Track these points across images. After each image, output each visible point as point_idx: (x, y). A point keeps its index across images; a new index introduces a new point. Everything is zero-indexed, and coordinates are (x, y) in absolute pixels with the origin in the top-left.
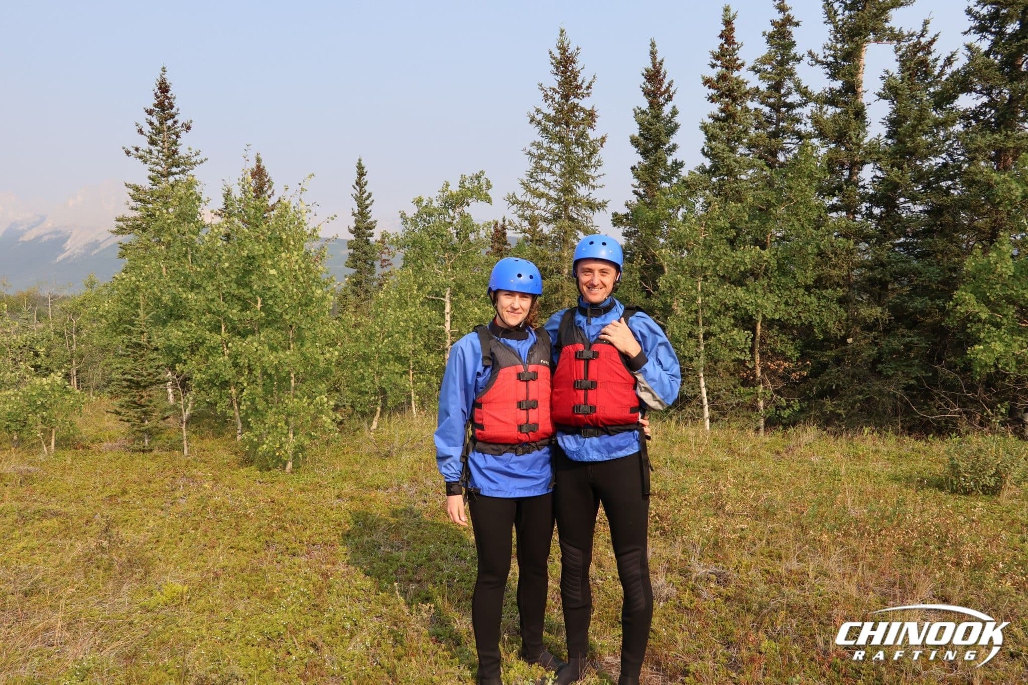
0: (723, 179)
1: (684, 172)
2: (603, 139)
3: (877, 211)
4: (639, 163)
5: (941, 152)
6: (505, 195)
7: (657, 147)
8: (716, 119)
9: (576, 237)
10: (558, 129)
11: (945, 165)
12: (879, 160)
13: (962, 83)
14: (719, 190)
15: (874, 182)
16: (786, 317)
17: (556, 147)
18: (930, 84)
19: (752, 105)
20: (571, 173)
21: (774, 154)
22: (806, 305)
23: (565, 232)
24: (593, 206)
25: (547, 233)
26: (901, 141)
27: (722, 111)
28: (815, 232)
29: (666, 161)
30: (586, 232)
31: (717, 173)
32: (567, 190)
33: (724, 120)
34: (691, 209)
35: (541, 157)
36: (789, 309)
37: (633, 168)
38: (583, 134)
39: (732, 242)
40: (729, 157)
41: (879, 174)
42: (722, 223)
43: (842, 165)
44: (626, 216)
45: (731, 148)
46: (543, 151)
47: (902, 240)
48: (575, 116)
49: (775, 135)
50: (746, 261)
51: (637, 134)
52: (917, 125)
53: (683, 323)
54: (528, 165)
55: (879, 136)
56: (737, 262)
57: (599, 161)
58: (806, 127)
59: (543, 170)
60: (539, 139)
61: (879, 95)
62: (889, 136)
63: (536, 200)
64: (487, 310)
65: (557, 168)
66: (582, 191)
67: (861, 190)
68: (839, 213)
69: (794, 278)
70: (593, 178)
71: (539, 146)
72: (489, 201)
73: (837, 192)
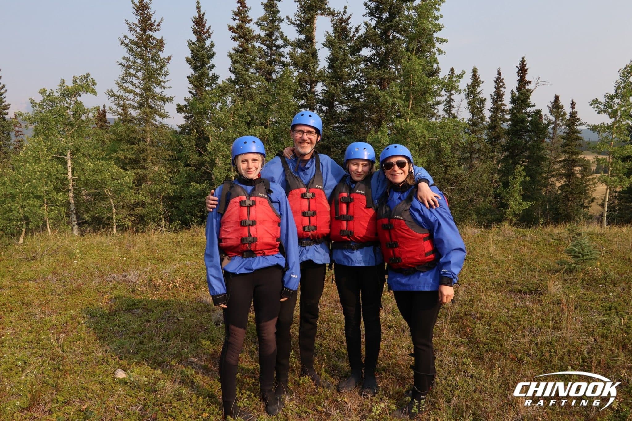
0: (242, 87)
1: (219, 81)
2: (169, 58)
3: (324, 108)
4: (192, 74)
5: (355, 78)
6: (106, 91)
7: (203, 65)
8: (237, 51)
9: (154, 118)
10: (139, 50)
11: (357, 85)
12: (325, 81)
13: (363, 42)
14: (240, 93)
15: (323, 92)
17: (139, 61)
18: (348, 41)
19: (257, 44)
20: (150, 78)
21: (270, 74)
23: (147, 116)
24: (165, 100)
25: (135, 116)
26: (335, 71)
27: (240, 46)
29: (208, 74)
30: (161, 116)
31: (239, 83)
32: (147, 89)
33: (242, 52)
34: (224, 104)
35: (129, 67)
37: (188, 77)
38: (156, 54)
39: (248, 124)
40: (245, 74)
41: (325, 88)
42: (243, 112)
43: (306, 82)
44: (185, 106)
45: (246, 69)
46: (130, 63)
47: (337, 124)
48: (151, 43)
49: (270, 63)
51: (190, 57)
52: (342, 63)
53: (222, 171)
54: (121, 72)
55: (325, 67)
57: (167, 72)
58: (287, 59)
59: (131, 75)
60: (127, 55)
61: (324, 44)
62: (329, 68)
63: (127, 95)
64: (98, 164)
65: (140, 75)
66: (157, 90)
67: (316, 97)
69: (283, 144)
70: (164, 82)
71: (127, 60)
72: (94, 92)
73: (304, 97)
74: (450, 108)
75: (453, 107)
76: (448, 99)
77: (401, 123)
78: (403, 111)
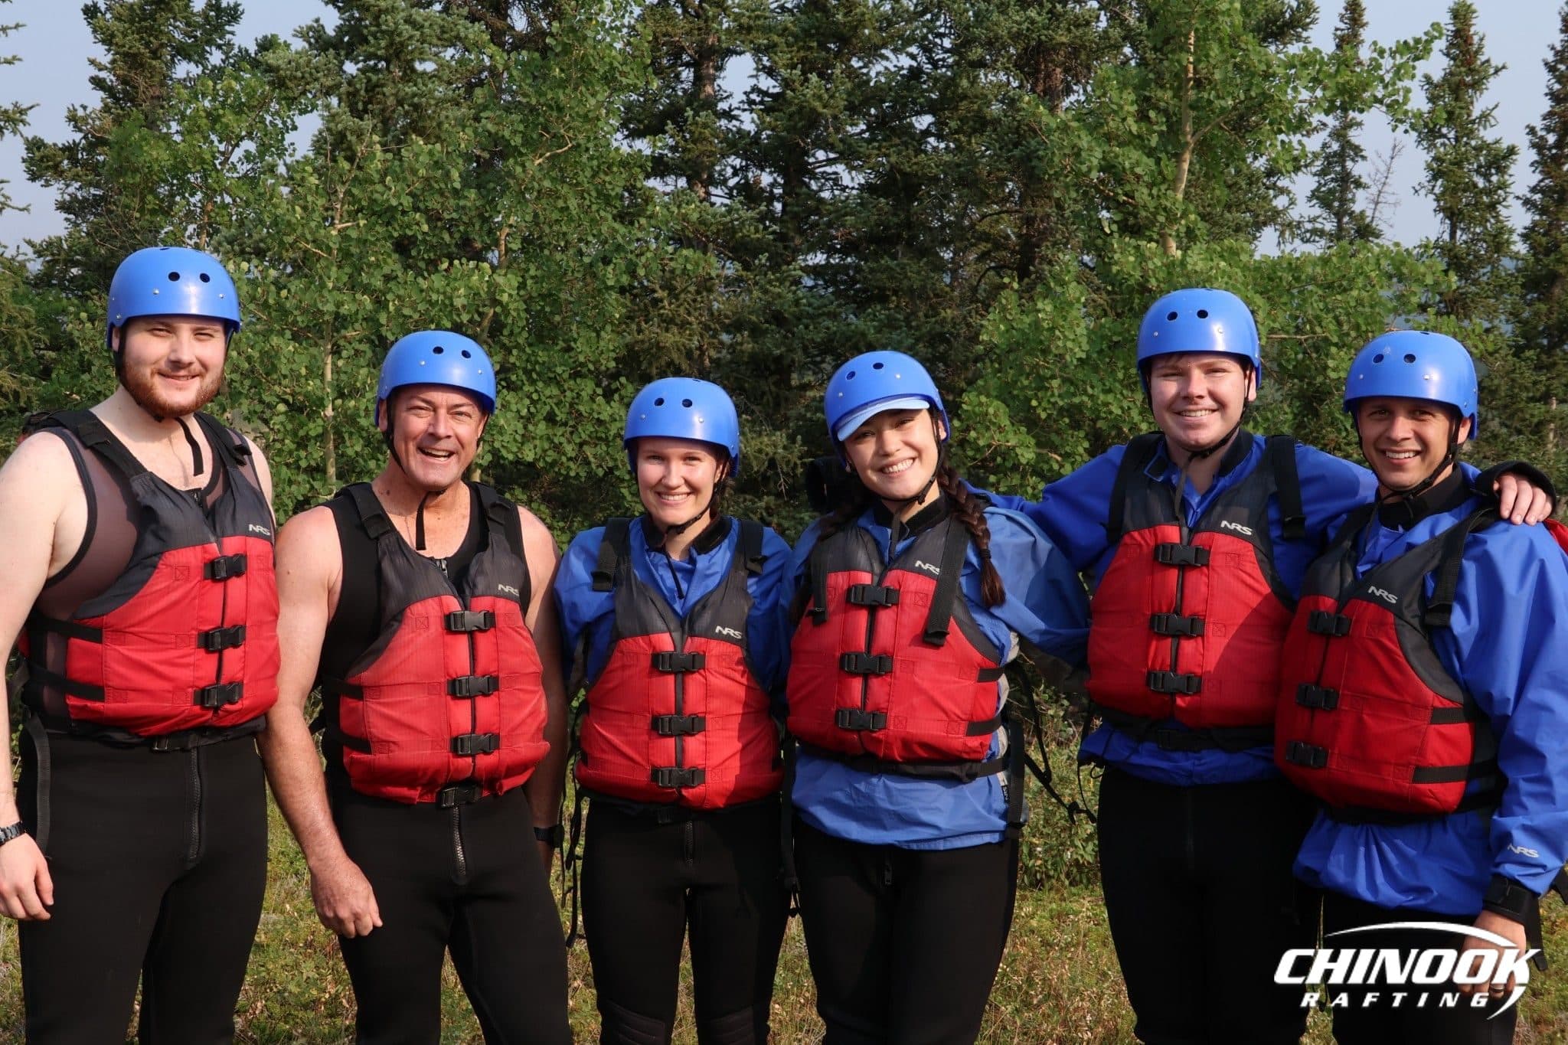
0: (375, 70)
5: (909, 41)
11: (916, 74)
12: (768, 48)
15: (751, 102)
16: (551, 456)
22: (600, 422)
28: (622, 230)
31: (359, 50)
34: (272, 143)
36: (559, 435)
37: (90, 12)
39: (403, 246)
41: (767, 84)
42: (393, 194)
43: (677, 53)
44: (71, 151)
47: (819, 258)
50: (459, 302)
56: (432, 304)
67: (723, 122)
68: (670, 179)
69: (569, 349)
73: (670, 126)
74: (1344, 189)
75: (1358, 184)
76: (1335, 146)
77: (1142, 258)
78: (1151, 204)
